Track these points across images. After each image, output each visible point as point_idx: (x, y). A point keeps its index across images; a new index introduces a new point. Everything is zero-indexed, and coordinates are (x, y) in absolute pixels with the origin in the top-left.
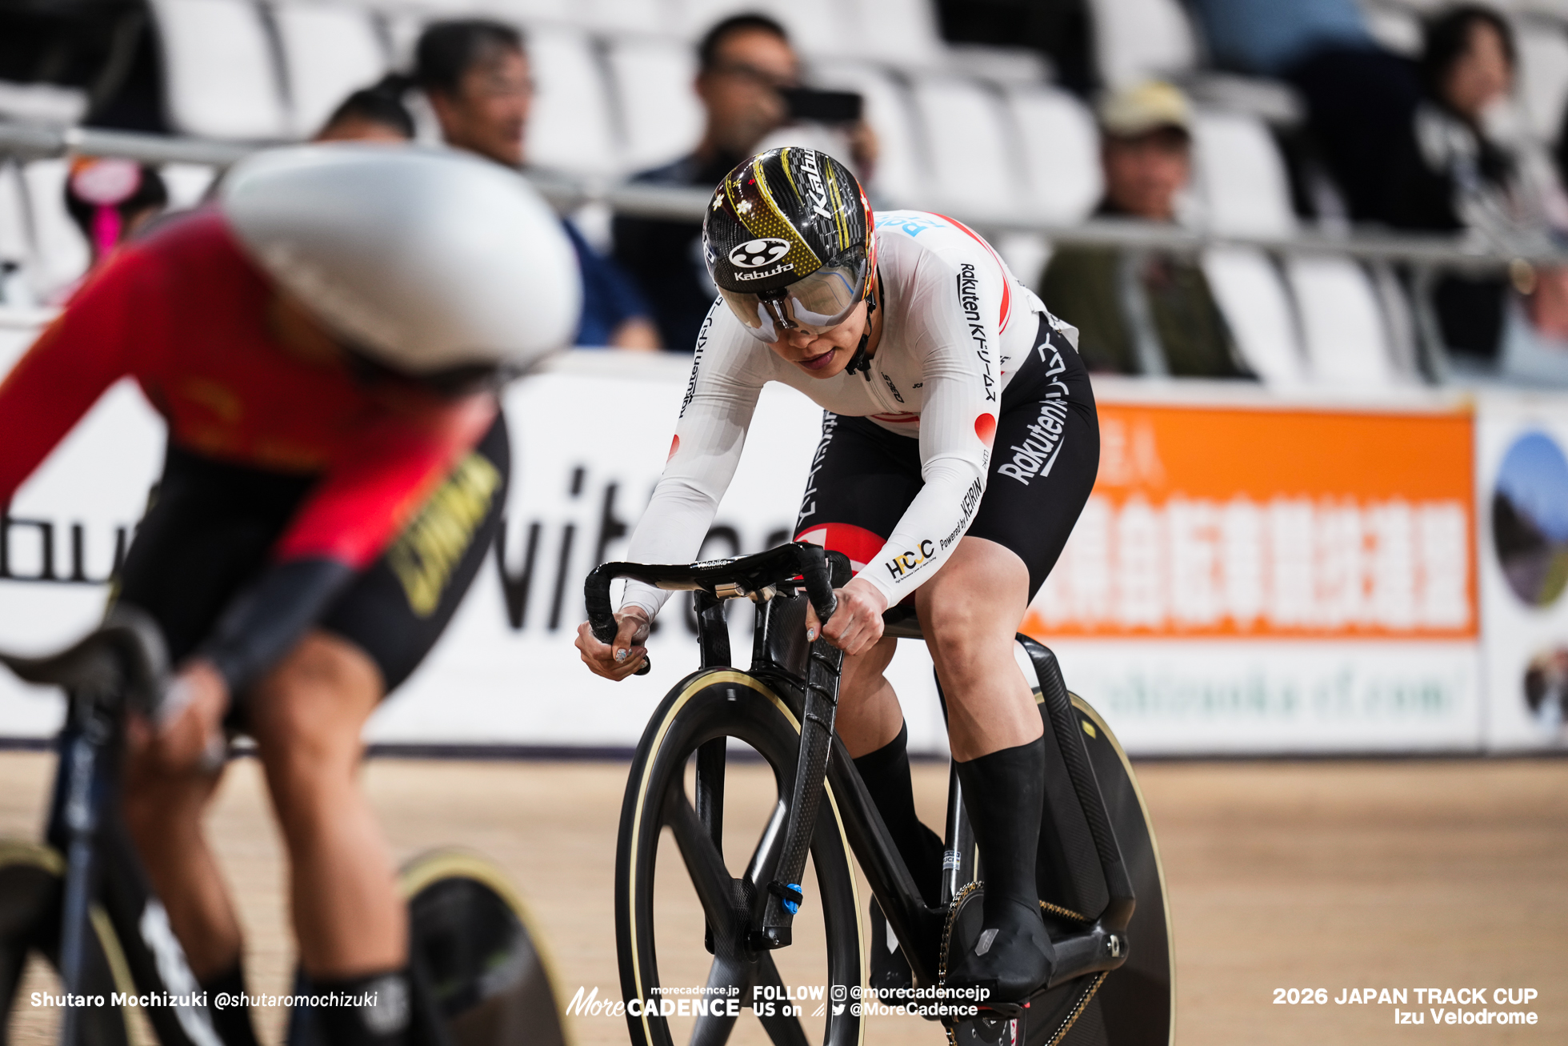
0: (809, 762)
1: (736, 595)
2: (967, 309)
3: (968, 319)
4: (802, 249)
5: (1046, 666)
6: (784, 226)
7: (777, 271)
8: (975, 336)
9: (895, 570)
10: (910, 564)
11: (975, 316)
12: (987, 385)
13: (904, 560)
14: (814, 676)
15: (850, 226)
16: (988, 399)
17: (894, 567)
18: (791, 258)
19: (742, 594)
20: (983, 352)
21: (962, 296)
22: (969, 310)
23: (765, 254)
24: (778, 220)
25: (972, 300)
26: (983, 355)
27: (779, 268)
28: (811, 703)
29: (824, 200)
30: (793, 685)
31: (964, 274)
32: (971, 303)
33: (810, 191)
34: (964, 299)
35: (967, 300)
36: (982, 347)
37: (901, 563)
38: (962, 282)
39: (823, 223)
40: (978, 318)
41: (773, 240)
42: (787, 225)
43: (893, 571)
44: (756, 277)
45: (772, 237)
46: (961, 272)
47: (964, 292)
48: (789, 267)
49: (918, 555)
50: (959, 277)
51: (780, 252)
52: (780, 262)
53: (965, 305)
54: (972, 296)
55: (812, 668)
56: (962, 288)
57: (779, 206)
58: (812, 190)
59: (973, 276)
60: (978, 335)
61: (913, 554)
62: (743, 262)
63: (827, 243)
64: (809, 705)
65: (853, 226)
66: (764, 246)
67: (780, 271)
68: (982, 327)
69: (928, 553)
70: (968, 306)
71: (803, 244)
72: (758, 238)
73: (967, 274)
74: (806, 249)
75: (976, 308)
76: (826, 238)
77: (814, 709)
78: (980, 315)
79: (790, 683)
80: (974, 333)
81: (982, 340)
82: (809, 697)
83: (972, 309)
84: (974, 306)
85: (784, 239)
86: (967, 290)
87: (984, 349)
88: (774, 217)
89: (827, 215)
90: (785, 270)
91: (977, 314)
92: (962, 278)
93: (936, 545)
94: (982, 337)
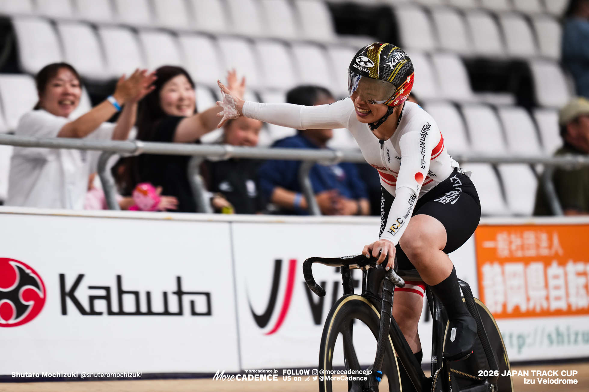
0: (384, 327)
1: (356, 268)
2: (422, 136)
3: (421, 139)
4: (376, 69)
5: (466, 289)
6: (377, 60)
7: (364, 70)
8: (421, 146)
9: (391, 232)
10: (396, 228)
11: (424, 139)
12: (422, 163)
13: (393, 227)
14: (385, 296)
15: (396, 78)
16: (421, 168)
17: (390, 231)
18: (371, 69)
19: (359, 268)
20: (423, 152)
21: (423, 131)
22: (423, 137)
23: (365, 63)
24: (377, 57)
25: (425, 134)
26: (423, 153)
27: (366, 69)
28: (384, 306)
29: (395, 64)
30: (377, 300)
31: (427, 126)
32: (424, 135)
33: (393, 58)
34: (423, 133)
35: (424, 133)
36: (423, 150)
37: (393, 229)
38: (425, 127)
39: (388, 68)
40: (424, 140)
41: (371, 61)
42: (378, 60)
43: (391, 233)
44: (358, 68)
45: (371, 60)
46: (426, 125)
47: (424, 131)
48: (369, 71)
49: (398, 224)
50: (424, 125)
51: (370, 65)
52: (367, 68)
53: (422, 135)
54: (426, 133)
55: (384, 294)
56: (424, 129)
57: (381, 54)
58: (394, 59)
59: (429, 127)
60: (422, 145)
61: (395, 224)
62: (358, 61)
63: (385, 74)
64: (383, 307)
65: (397, 79)
66: (367, 60)
67: (365, 71)
68: (425, 144)
69: (401, 222)
70: (423, 135)
71: (378, 68)
72: (367, 57)
73: (428, 126)
74: (377, 71)
75: (425, 137)
76: (386, 72)
77: (385, 309)
78: (425, 140)
79: (376, 299)
80: (421, 144)
81: (423, 148)
82: (383, 304)
83: (424, 136)
84: (425, 136)
85: (374, 63)
86: (425, 130)
87: (423, 151)
88: (377, 55)
89: (392, 68)
90: (367, 71)
91: (425, 139)
92: (425, 126)
93: (403, 218)
94: (424, 147)
